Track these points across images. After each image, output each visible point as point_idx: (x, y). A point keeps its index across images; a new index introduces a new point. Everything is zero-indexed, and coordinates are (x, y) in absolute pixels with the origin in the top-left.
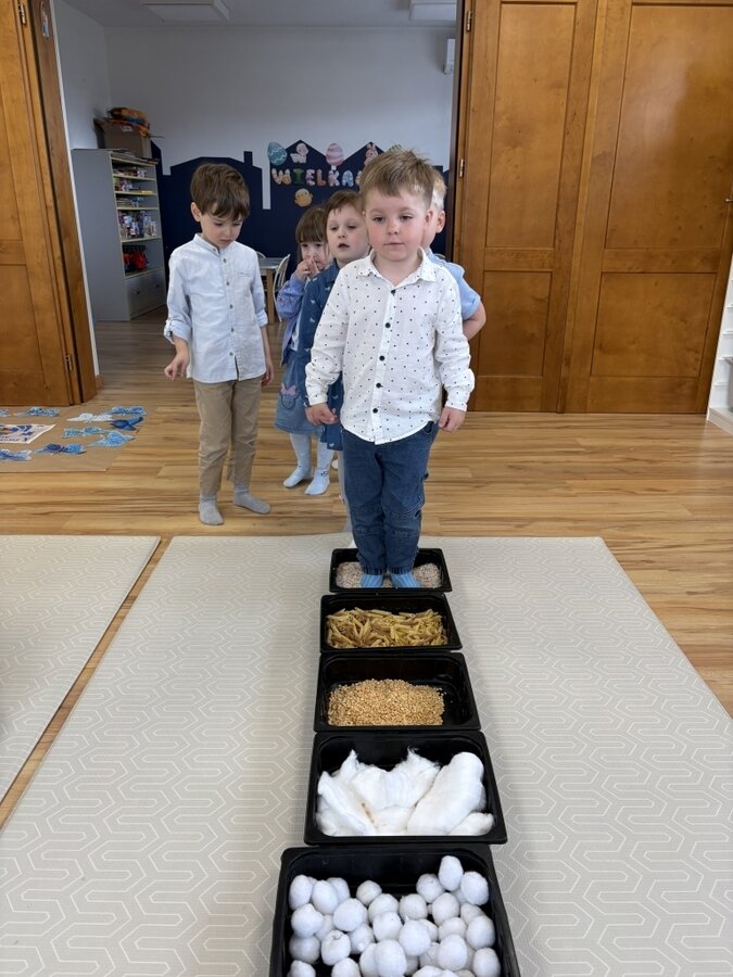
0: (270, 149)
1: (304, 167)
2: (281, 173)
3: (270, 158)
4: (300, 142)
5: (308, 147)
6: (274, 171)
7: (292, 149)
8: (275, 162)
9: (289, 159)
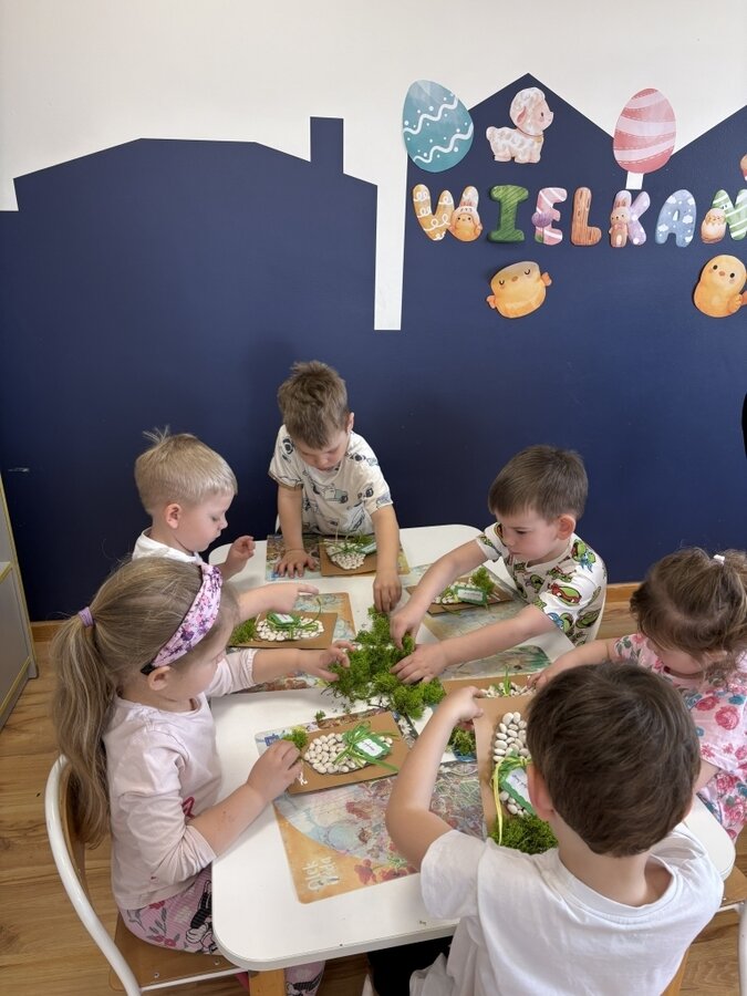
0: (411, 110)
1: (531, 177)
2: (447, 198)
3: (412, 145)
4: (528, 81)
5: (553, 101)
6: (422, 193)
7: (495, 111)
8: (426, 160)
9: (480, 145)
